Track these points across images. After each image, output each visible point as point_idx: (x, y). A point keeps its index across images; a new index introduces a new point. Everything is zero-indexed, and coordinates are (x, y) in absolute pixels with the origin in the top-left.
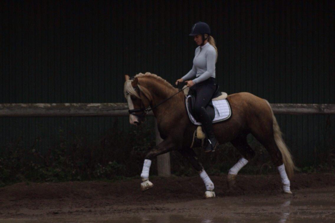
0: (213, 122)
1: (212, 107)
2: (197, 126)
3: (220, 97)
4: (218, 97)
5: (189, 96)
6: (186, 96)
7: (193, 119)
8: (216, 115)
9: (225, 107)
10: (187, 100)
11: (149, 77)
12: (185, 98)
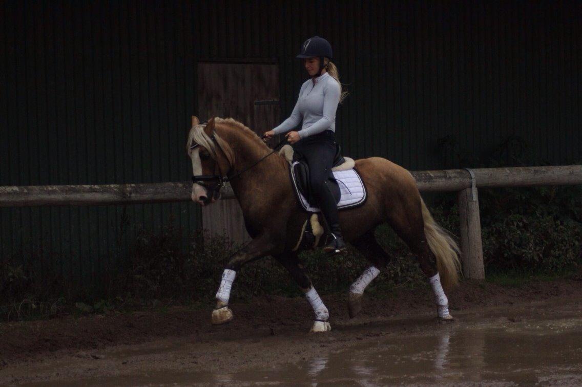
0: (339, 207)
1: (334, 181)
2: (311, 213)
3: (343, 165)
4: (340, 164)
5: (295, 163)
6: (291, 163)
7: (304, 201)
8: (343, 197)
9: (355, 183)
10: (292, 169)
11: (231, 125)
12: (289, 166)
